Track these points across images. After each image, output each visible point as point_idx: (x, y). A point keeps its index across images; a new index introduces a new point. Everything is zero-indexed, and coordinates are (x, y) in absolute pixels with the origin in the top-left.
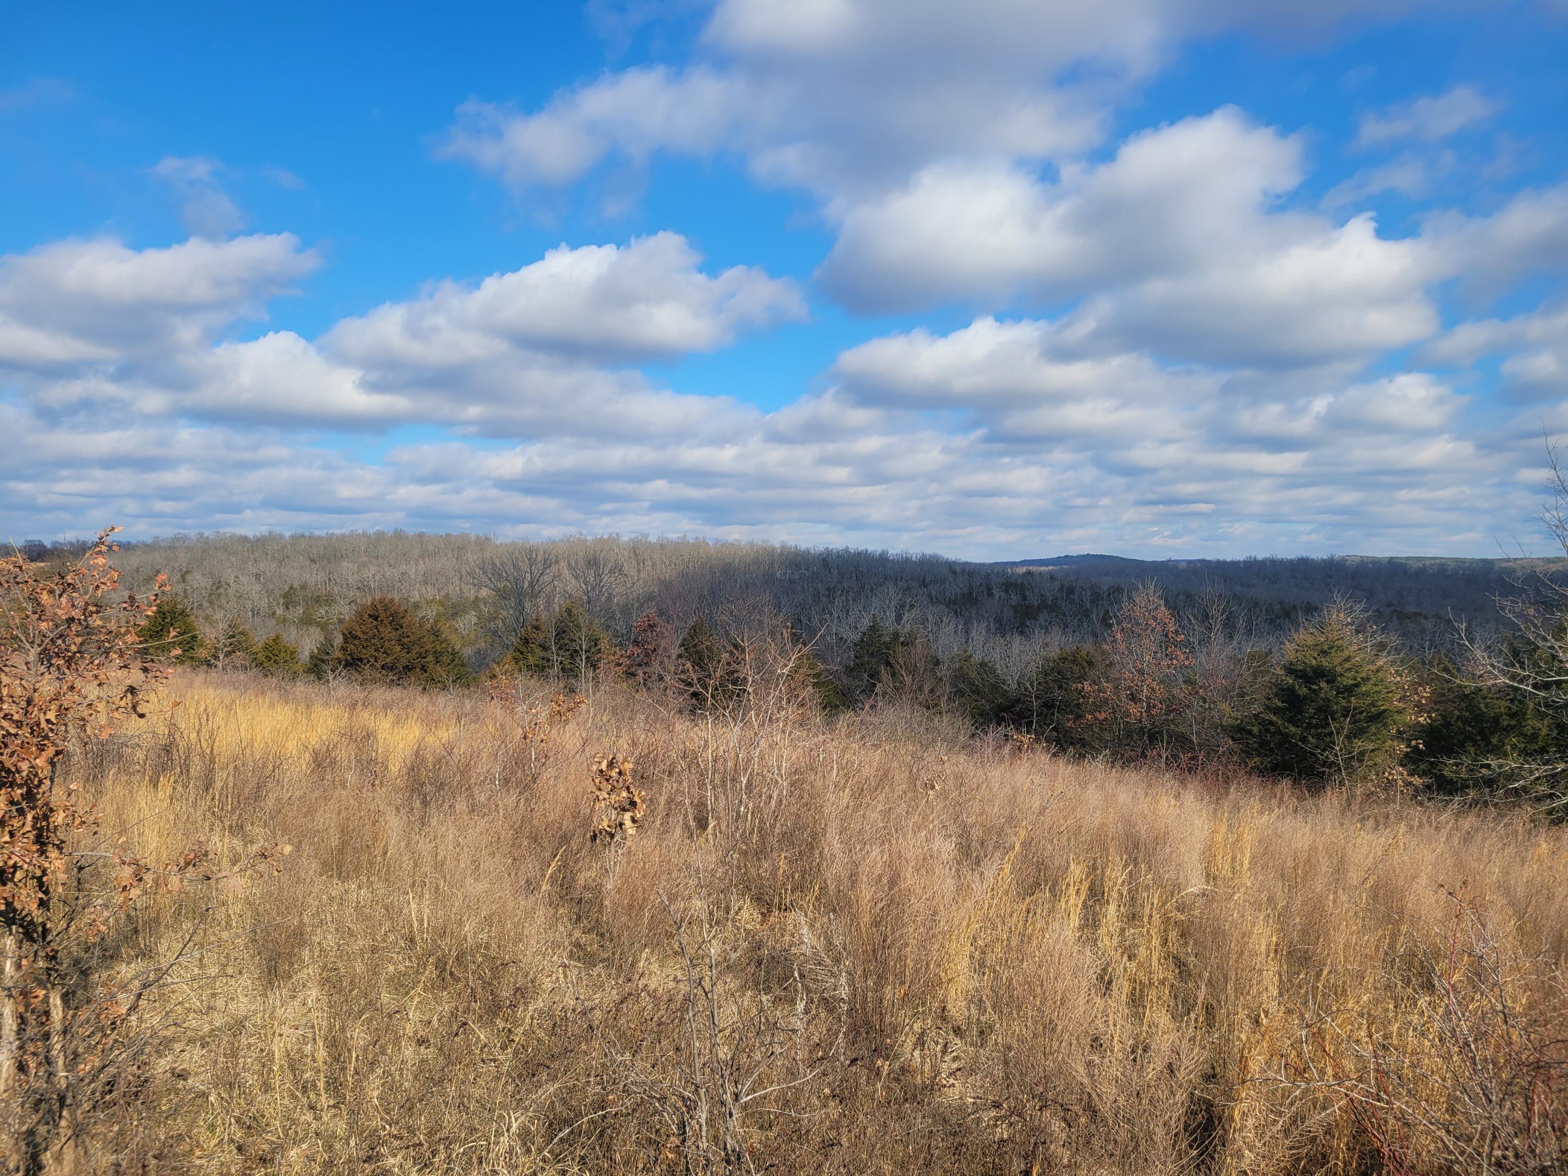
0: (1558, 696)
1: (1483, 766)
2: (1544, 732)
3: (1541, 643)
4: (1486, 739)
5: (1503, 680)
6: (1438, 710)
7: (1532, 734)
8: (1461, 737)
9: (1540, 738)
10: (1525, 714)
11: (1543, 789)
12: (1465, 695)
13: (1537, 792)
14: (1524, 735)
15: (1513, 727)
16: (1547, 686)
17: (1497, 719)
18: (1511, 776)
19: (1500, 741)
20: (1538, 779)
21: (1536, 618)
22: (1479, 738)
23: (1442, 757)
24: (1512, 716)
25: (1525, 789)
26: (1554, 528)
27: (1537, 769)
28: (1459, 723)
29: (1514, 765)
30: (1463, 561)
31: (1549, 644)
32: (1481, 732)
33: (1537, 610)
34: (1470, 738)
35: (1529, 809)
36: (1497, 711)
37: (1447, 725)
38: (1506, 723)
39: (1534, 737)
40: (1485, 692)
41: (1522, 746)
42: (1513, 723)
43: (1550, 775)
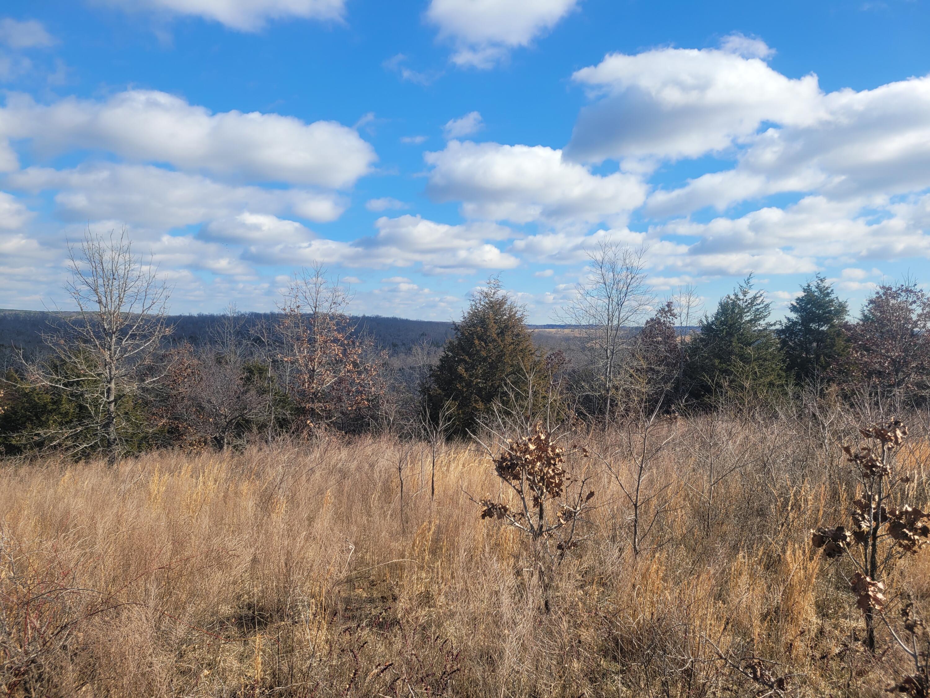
0: (76, 389)
1: (36, 435)
2: (72, 410)
3: (67, 360)
4: (38, 418)
5: (47, 383)
6: (9, 404)
7: (65, 413)
8: (24, 419)
9: (70, 414)
10: (62, 401)
11: (70, 443)
12: (27, 394)
13: (66, 445)
14: (60, 413)
15: (55, 410)
16: (70, 384)
17: (45, 405)
18: (52, 439)
19: (47, 419)
20: (67, 438)
21: (65, 345)
22: (34, 418)
23: (9, 433)
24: (54, 403)
25: (60, 445)
26: (73, 294)
27: (66, 432)
28: (23, 411)
29: (53, 432)
30: (30, 312)
31: (72, 360)
32: (36, 415)
33: (65, 341)
34: (29, 419)
35: (61, 456)
36: (45, 401)
37: (15, 413)
38: (50, 408)
39: (67, 414)
40: (38, 390)
41: (59, 420)
42: (55, 407)
43: (74, 435)
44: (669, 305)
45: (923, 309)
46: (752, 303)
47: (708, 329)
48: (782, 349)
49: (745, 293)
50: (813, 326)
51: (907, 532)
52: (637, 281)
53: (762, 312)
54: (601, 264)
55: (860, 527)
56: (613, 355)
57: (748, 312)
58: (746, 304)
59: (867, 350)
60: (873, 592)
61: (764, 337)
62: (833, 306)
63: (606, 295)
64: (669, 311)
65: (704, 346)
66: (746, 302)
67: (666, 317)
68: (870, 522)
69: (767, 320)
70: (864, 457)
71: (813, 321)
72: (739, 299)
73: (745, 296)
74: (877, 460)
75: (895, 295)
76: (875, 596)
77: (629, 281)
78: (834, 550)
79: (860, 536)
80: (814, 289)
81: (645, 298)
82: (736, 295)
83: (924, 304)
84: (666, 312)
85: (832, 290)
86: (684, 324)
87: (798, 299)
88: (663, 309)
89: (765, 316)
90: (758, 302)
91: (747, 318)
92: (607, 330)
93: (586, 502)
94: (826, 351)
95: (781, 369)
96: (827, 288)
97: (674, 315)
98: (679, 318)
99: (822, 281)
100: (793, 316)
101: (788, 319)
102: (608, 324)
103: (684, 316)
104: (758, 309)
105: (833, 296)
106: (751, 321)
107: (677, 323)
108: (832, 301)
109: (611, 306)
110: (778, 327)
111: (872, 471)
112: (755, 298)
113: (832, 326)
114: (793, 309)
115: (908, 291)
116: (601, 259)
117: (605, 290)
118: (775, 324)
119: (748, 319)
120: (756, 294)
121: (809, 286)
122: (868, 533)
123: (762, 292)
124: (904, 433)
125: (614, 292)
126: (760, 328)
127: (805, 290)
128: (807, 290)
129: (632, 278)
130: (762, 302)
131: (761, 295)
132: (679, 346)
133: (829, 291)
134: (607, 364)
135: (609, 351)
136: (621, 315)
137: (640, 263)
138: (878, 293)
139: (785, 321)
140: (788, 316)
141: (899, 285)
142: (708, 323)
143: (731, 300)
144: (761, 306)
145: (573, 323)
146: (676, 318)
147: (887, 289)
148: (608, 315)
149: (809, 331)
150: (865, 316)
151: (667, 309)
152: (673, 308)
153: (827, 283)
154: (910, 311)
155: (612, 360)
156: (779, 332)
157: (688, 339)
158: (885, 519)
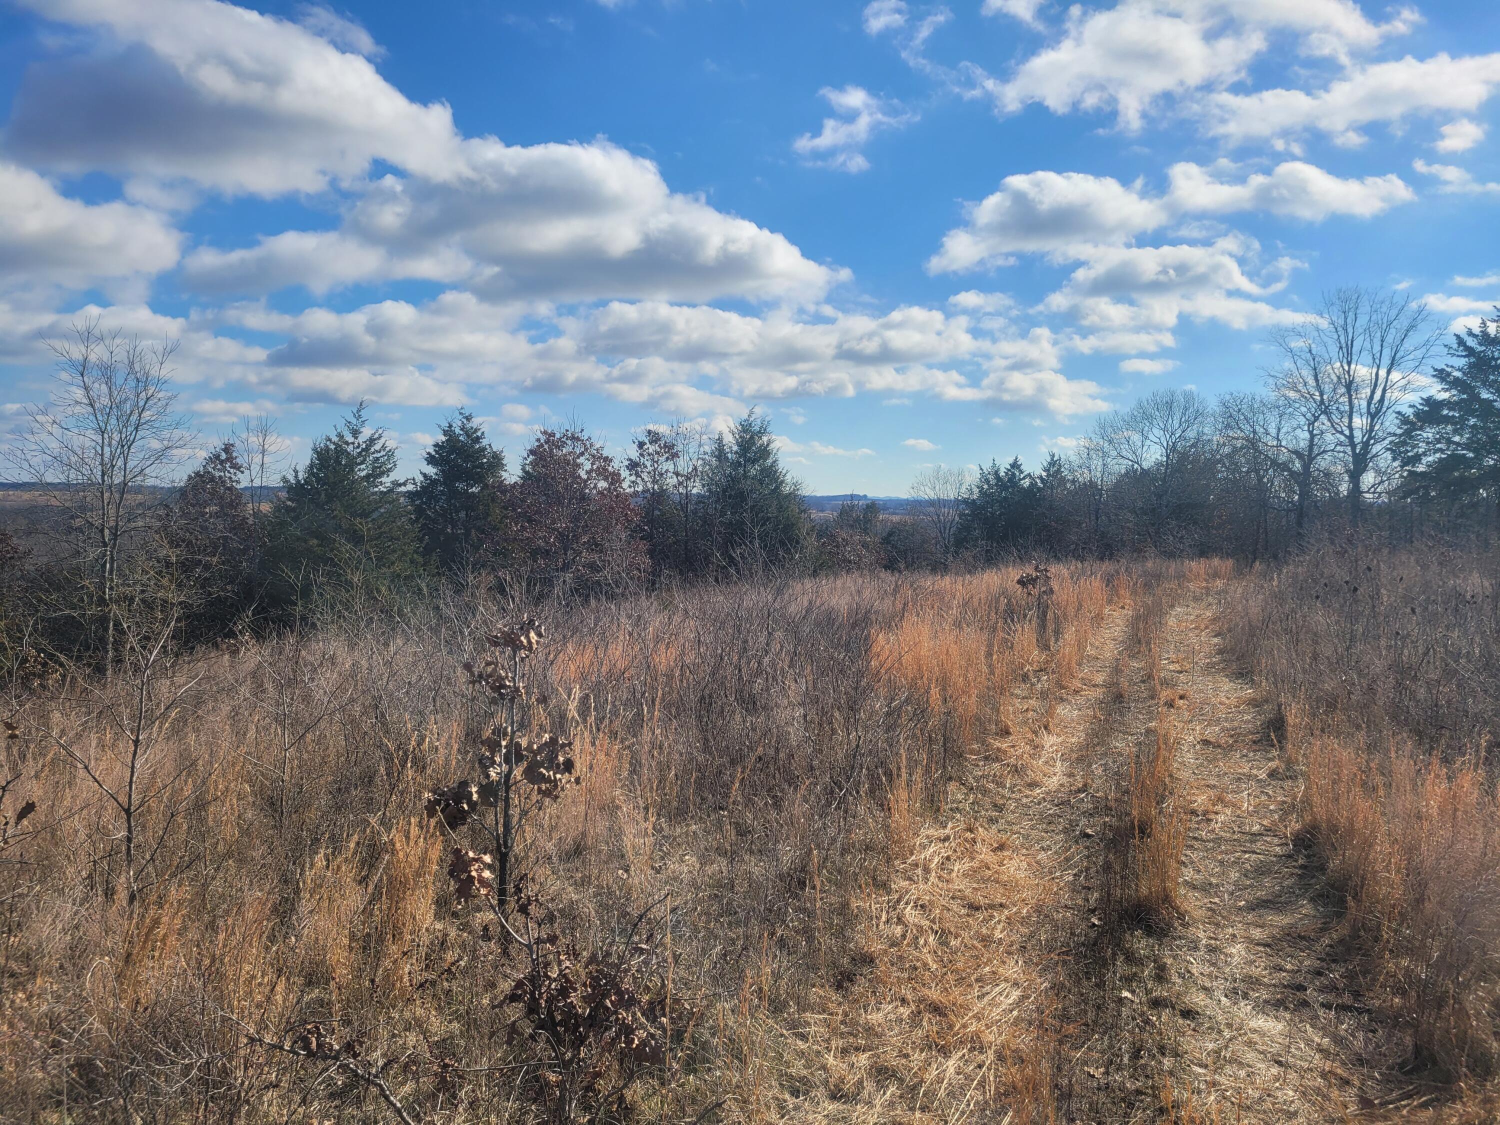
44: (227, 449)
45: (592, 464)
46: (367, 449)
47: (297, 490)
48: (417, 520)
49: (355, 433)
50: (460, 486)
51: (544, 772)
52: (160, 404)
53: (384, 463)
54: (81, 369)
55: (488, 776)
56: (115, 540)
57: (362, 463)
58: (359, 450)
59: (530, 521)
60: (477, 870)
61: (390, 503)
62: (485, 457)
63: (96, 426)
64: (227, 459)
65: (292, 519)
66: (358, 447)
67: (224, 469)
68: (500, 765)
69: (395, 476)
70: (490, 676)
71: (459, 479)
72: (347, 443)
73: (356, 438)
74: (507, 677)
75: (561, 444)
76: (480, 876)
77: (141, 403)
78: (455, 818)
79: (488, 790)
80: (458, 431)
81: (177, 433)
82: (341, 436)
83: (594, 456)
84: (222, 462)
85: (483, 433)
86: (257, 483)
87: (436, 445)
88: (217, 457)
89: (389, 470)
90: (377, 447)
91: (362, 471)
92: (102, 493)
93: (17, 824)
94: (479, 523)
95: (415, 552)
96: (476, 430)
97: (237, 467)
98: (247, 472)
99: (468, 418)
100: (431, 471)
101: (425, 475)
102: (103, 481)
103: (255, 468)
104: (378, 459)
105: (484, 442)
106: (368, 476)
107: (243, 481)
108: (484, 449)
109: (107, 450)
110: (410, 487)
111: (501, 694)
112: (372, 441)
113: (486, 486)
114: (431, 460)
115: (574, 438)
116: (81, 358)
117: (92, 417)
118: (404, 484)
119: (363, 474)
120: (373, 435)
121: (450, 426)
122: (499, 782)
123: (380, 431)
124: (540, 635)
125: (113, 421)
126: (382, 489)
127: (445, 433)
128: (448, 432)
129: (148, 399)
130: (384, 447)
131: (380, 437)
132: (250, 521)
133: (479, 434)
134: (105, 555)
135: (107, 532)
136: (130, 464)
137: (163, 372)
138: (538, 440)
139: (420, 478)
140: (424, 471)
141: (563, 430)
142: (298, 481)
143: (334, 443)
144: (383, 453)
145: (26, 478)
146: (242, 472)
147: (550, 435)
148: (102, 464)
149: (453, 493)
150: (527, 473)
151: (224, 456)
152: (234, 454)
153: (475, 422)
154: (579, 466)
155: (114, 548)
156: (410, 495)
157: (266, 507)
158: (520, 758)
